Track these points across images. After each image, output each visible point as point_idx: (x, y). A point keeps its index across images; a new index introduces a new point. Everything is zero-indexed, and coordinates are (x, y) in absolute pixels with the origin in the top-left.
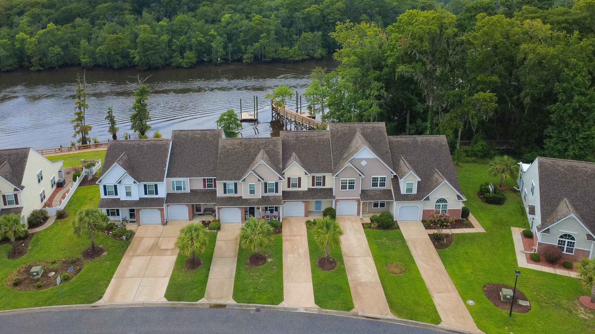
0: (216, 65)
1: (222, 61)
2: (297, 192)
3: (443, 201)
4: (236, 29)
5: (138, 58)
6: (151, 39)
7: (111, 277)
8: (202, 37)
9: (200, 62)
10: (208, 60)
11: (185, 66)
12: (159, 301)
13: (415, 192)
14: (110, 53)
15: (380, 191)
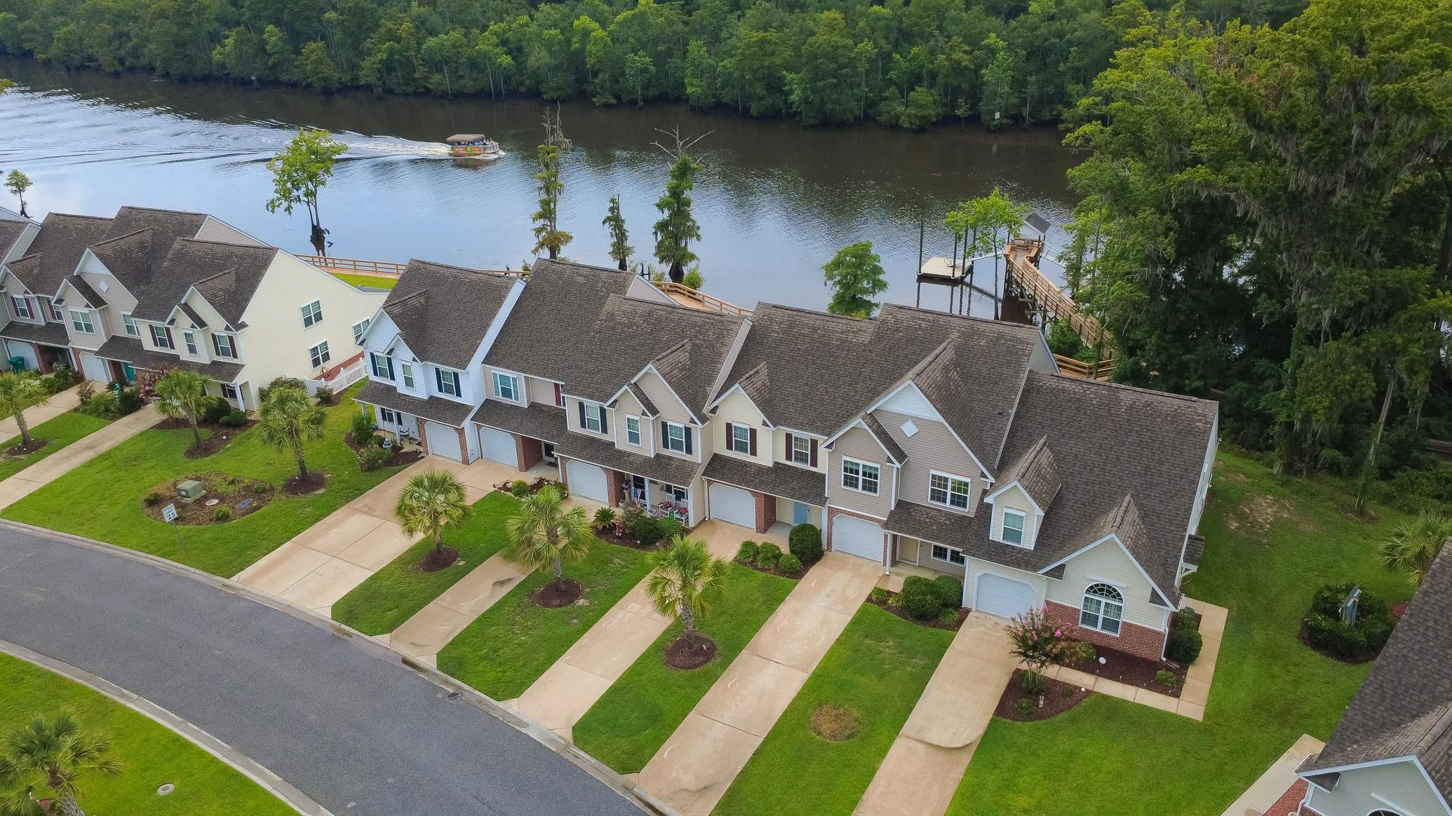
0: (988, 130)
1: (1004, 121)
2: (746, 465)
3: (1110, 593)
4: (1060, 35)
5: (798, 95)
6: (836, 47)
7: (289, 539)
8: (966, 52)
9: (948, 121)
10: (967, 114)
11: (906, 125)
12: (317, 611)
13: (1029, 541)
14: (743, 77)
15: (949, 515)
